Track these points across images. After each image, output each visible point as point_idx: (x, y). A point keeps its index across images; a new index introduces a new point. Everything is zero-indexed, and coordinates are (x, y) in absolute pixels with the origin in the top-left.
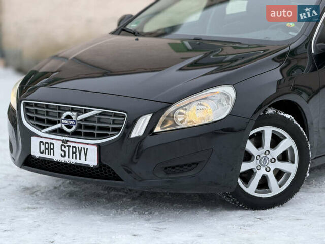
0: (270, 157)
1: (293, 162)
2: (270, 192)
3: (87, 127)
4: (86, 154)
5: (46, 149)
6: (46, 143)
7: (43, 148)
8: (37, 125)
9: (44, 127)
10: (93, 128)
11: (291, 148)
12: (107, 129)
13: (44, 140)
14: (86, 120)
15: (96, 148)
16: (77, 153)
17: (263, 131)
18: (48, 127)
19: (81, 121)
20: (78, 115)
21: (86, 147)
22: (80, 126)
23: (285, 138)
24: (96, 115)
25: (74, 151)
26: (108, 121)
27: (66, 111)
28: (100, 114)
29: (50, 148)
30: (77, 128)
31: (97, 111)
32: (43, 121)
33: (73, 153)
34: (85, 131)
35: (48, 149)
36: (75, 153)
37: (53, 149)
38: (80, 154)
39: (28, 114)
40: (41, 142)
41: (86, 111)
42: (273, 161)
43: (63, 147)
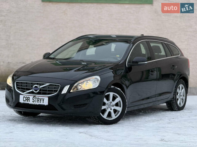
0: (112, 104)
1: (120, 107)
2: (112, 118)
3: (43, 90)
4: (43, 101)
5: (26, 99)
6: (26, 97)
7: (25, 99)
8: (22, 91)
9: (25, 91)
10: (46, 91)
11: (120, 101)
12: (52, 91)
13: (25, 96)
14: (43, 88)
15: (47, 98)
16: (40, 100)
17: (109, 94)
18: (26, 91)
19: (41, 88)
20: (40, 86)
21: (43, 98)
22: (40, 90)
23: (118, 97)
24: (48, 85)
25: (38, 99)
26: (52, 88)
27: (35, 85)
28: (49, 85)
29: (28, 99)
30: (39, 91)
31: (48, 84)
32: (24, 89)
33: (38, 100)
34: (43, 92)
35: (27, 99)
36: (39, 100)
37: (29, 99)
38: (41, 100)
39: (18, 86)
40: (24, 97)
41: (43, 84)
42: (113, 106)
43: (34, 99)
